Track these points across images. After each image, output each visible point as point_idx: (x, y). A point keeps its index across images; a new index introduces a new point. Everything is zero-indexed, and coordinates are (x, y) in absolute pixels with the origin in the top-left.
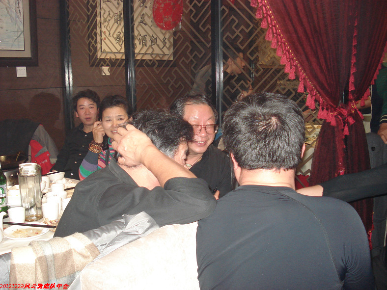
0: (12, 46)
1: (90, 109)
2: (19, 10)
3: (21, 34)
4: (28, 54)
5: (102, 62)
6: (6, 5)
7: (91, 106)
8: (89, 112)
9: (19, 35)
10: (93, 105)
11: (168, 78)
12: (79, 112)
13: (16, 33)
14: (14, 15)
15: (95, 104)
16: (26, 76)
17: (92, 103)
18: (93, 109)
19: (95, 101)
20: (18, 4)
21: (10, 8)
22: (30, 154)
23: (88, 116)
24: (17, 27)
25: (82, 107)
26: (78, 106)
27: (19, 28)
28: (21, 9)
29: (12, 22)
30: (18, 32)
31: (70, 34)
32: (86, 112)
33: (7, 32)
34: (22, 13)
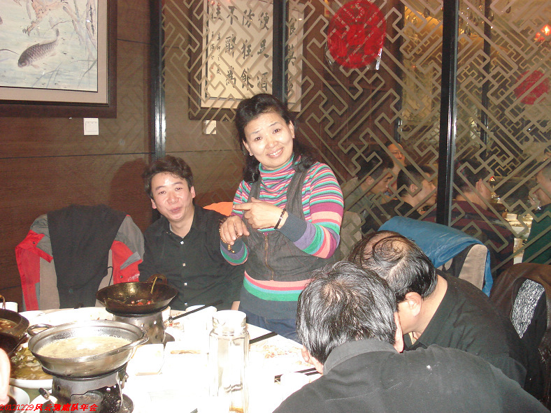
0: (79, 83)
1: (177, 193)
2: (92, 26)
3: (93, 65)
4: (102, 98)
5: (226, 116)
6: (72, 16)
7: (178, 186)
8: (175, 198)
9: (90, 66)
10: (181, 183)
11: (352, 145)
12: (156, 200)
13: (86, 63)
14: (84, 33)
15: (184, 181)
16: (97, 133)
17: (179, 180)
18: (181, 191)
19: (183, 176)
20: (91, 15)
21: (78, 22)
22: (110, 264)
23: (175, 206)
24: (88, 53)
25: (161, 190)
26: (154, 190)
27: (91, 54)
28: (95, 24)
29: (80, 44)
30: (89, 61)
31: (166, 68)
32: (169, 199)
33: (72, 60)
34: (96, 31)
